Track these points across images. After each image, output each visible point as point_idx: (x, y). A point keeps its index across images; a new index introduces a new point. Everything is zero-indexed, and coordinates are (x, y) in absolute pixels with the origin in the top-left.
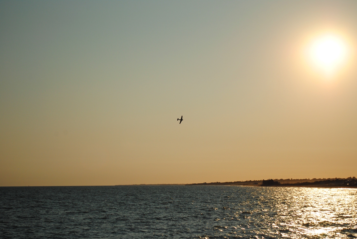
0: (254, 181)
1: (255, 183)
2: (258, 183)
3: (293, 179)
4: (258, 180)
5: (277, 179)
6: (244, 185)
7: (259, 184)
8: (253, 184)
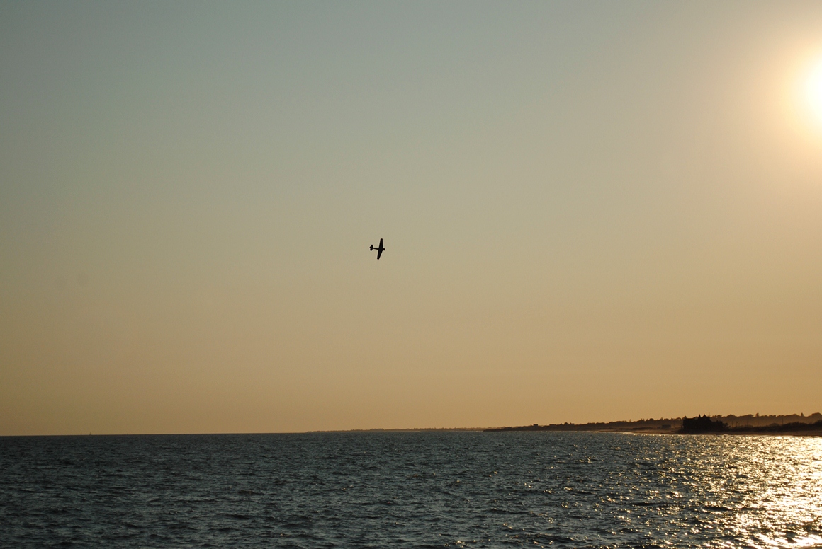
0: (661, 420)
1: (664, 425)
2: (670, 426)
3: (760, 415)
4: (670, 418)
5: (719, 416)
6: (634, 430)
7: (672, 427)
8: (658, 428)
